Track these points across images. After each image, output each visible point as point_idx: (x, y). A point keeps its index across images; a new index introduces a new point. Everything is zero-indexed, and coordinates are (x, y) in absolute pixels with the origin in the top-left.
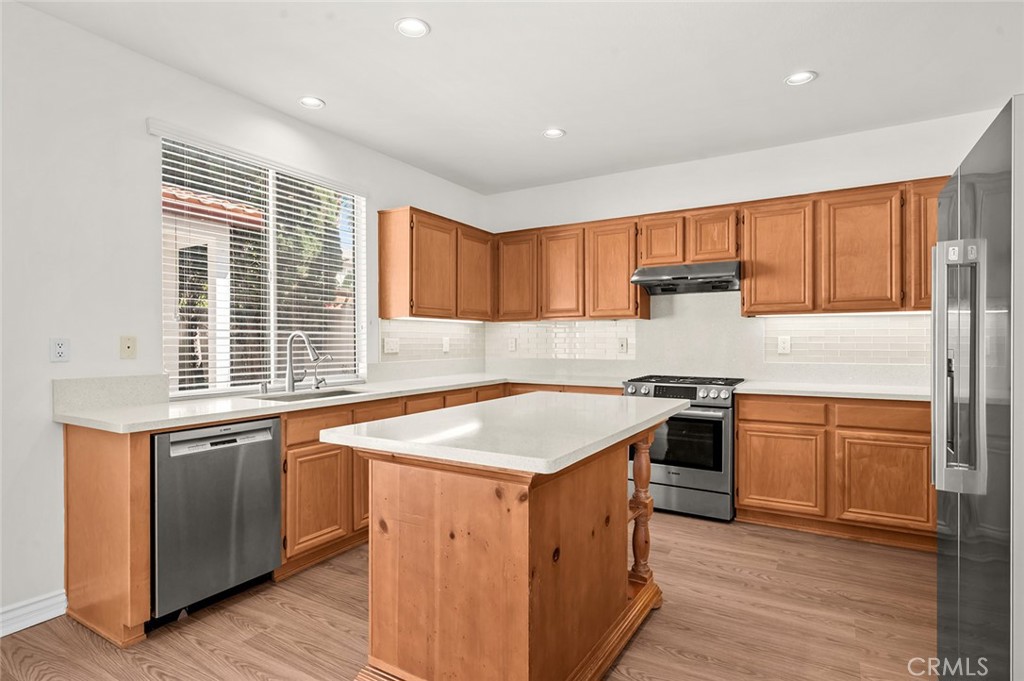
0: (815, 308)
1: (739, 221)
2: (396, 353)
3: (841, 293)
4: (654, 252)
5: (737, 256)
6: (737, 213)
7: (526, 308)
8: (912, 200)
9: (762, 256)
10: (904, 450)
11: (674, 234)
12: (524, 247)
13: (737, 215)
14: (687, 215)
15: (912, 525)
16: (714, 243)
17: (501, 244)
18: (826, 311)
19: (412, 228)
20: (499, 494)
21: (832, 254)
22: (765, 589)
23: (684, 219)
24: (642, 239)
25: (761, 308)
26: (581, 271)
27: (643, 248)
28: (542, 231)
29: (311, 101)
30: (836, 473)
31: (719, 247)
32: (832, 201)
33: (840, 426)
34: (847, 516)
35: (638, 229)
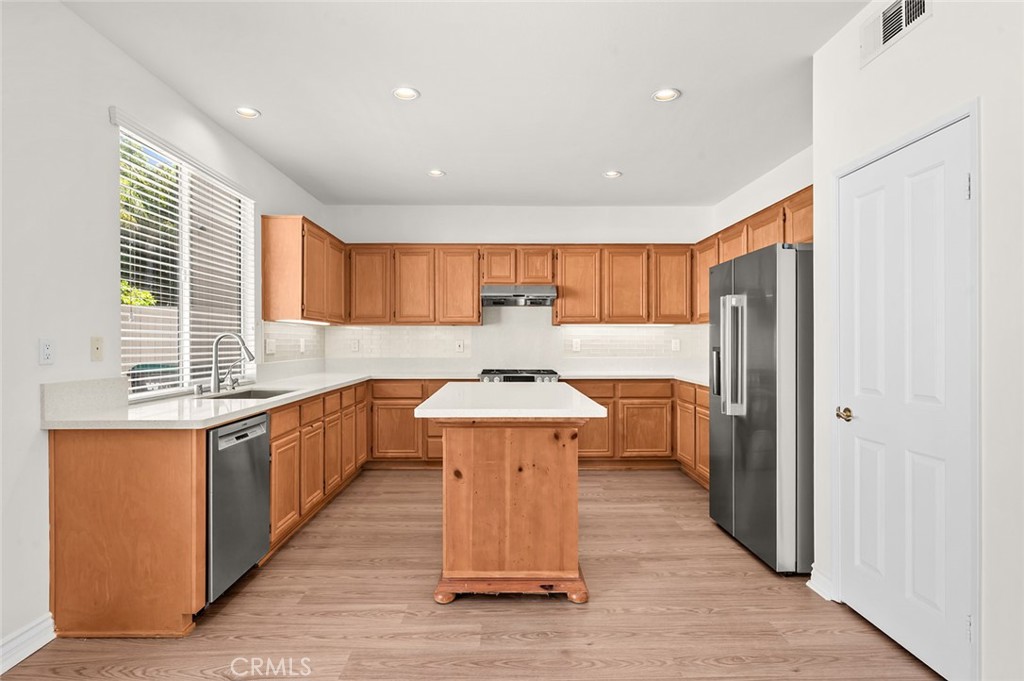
0: (601, 320)
1: (554, 257)
2: (273, 354)
3: (617, 311)
4: (494, 274)
5: (553, 281)
6: (553, 251)
7: (379, 312)
8: (653, 256)
9: (570, 283)
10: (654, 410)
11: (509, 261)
12: (377, 259)
13: (554, 252)
14: (518, 248)
15: (659, 454)
16: (537, 271)
17: (353, 254)
18: (607, 323)
19: (303, 236)
20: (557, 437)
21: (611, 286)
22: (607, 501)
23: (516, 251)
24: (484, 262)
25: (569, 319)
26: (432, 284)
27: (484, 269)
28: (395, 247)
29: (246, 111)
30: (620, 427)
31: (541, 274)
32: (612, 250)
33: (622, 398)
34: (626, 454)
35: (481, 253)
